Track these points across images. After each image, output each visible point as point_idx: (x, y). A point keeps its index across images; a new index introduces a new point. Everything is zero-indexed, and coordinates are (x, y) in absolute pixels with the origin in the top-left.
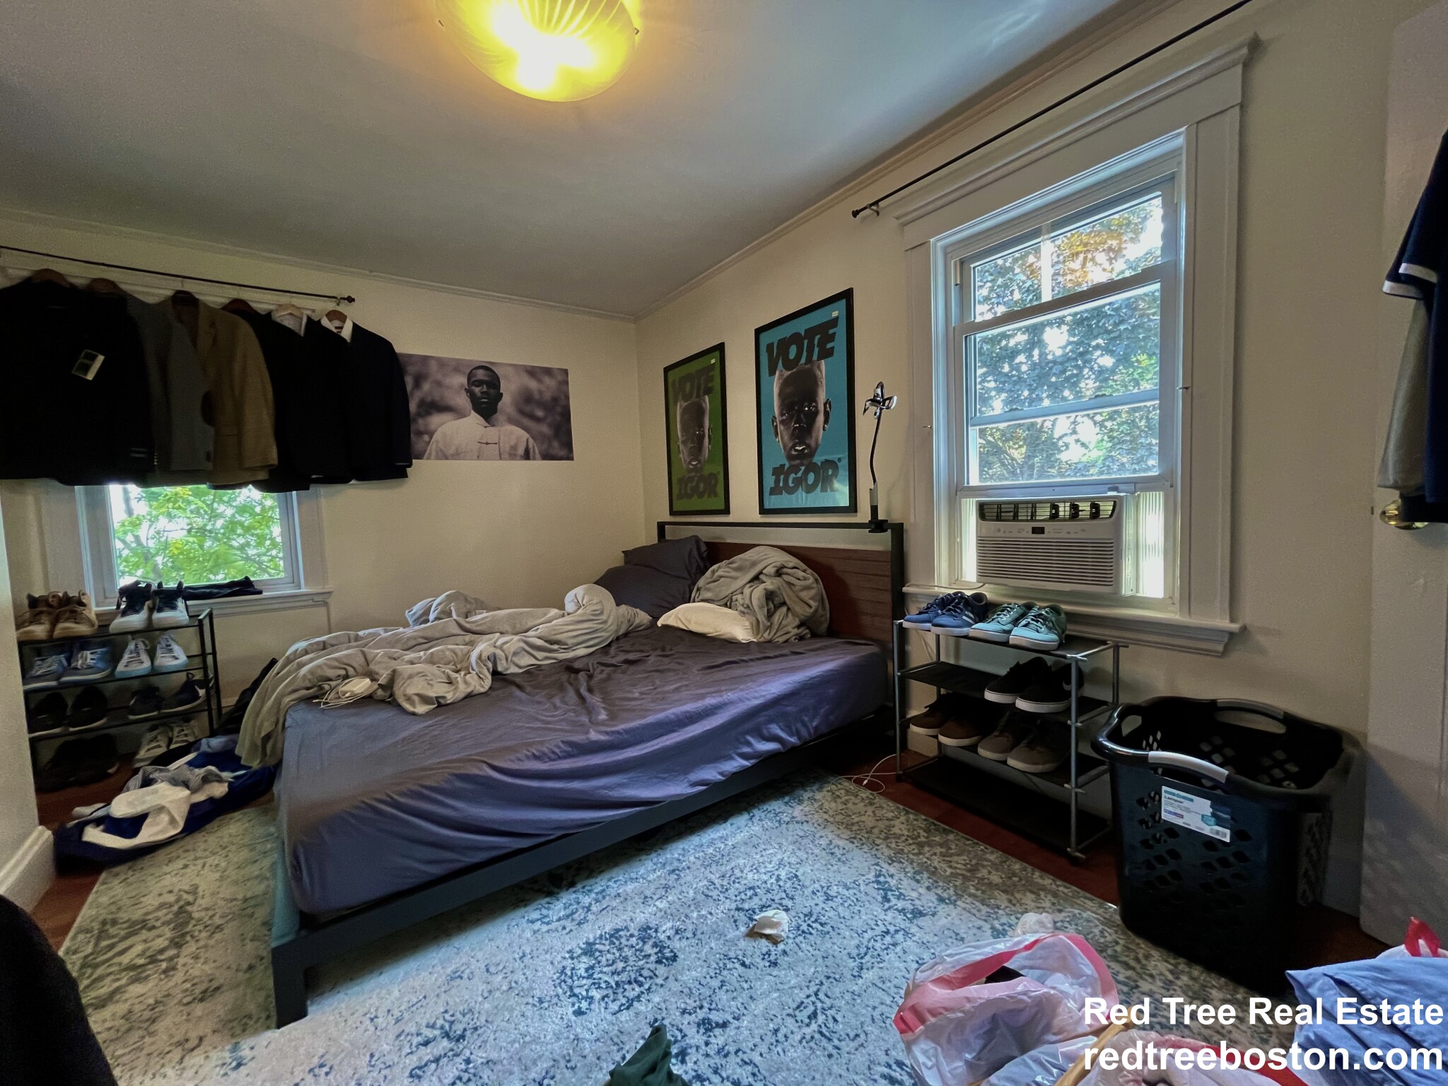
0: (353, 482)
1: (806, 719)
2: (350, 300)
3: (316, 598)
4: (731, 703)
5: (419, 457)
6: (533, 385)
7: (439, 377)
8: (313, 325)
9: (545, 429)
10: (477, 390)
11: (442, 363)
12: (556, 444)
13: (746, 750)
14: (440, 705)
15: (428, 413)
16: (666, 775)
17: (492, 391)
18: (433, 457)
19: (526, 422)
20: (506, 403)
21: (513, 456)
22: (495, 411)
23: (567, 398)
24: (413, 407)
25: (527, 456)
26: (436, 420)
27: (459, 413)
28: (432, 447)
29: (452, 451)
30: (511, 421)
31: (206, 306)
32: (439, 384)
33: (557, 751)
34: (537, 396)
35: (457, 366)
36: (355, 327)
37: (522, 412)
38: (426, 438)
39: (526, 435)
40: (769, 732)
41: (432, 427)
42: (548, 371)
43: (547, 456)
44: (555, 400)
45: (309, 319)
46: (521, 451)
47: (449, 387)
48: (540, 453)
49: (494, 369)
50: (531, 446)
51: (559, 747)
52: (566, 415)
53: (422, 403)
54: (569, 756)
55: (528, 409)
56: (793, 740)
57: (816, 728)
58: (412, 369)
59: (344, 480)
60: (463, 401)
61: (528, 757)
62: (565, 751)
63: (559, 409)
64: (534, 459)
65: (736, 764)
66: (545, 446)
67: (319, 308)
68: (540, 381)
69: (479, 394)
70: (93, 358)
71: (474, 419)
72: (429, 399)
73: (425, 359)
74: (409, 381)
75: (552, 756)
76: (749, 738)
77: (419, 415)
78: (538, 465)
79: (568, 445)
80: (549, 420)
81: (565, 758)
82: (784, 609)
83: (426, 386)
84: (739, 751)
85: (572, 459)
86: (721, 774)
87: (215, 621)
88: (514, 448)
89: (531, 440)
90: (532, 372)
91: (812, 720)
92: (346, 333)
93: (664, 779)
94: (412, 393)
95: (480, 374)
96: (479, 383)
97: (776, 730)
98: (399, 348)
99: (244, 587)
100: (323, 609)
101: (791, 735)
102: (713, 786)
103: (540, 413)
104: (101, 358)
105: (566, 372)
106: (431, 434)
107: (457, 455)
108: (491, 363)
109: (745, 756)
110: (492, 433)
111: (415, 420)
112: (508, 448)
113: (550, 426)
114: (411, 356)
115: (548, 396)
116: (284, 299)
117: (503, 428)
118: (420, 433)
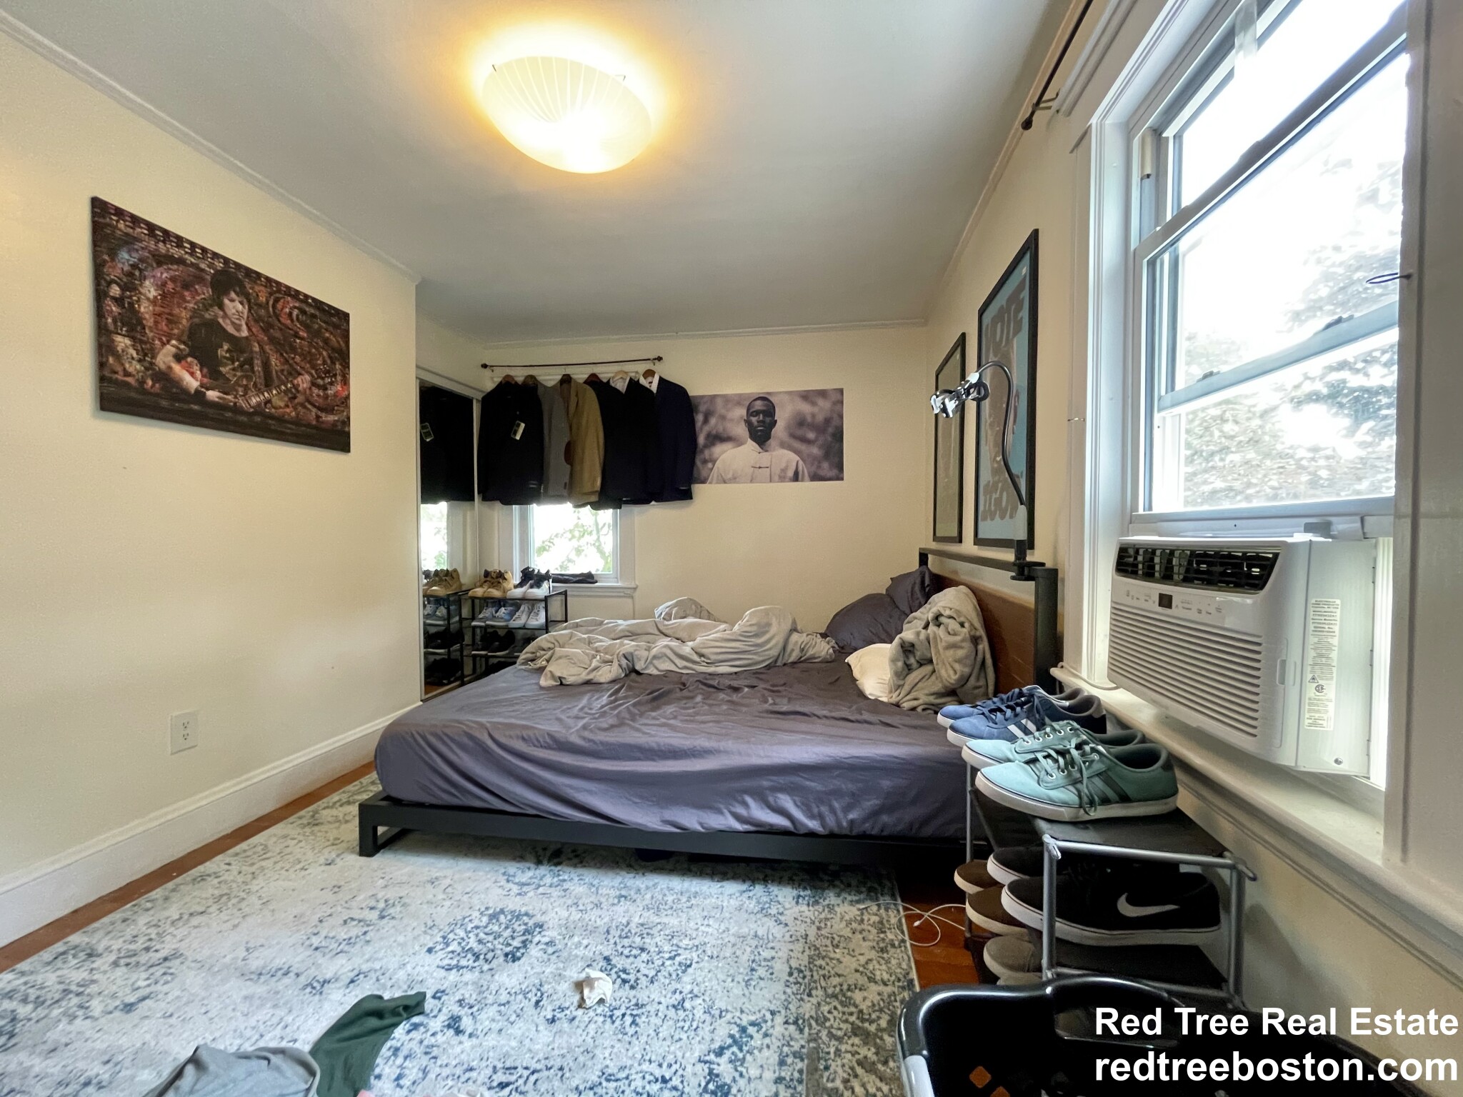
0: (653, 503)
1: (836, 805)
2: (660, 359)
3: (626, 591)
4: (726, 752)
5: (704, 482)
6: (806, 408)
7: (723, 411)
8: (634, 384)
9: (815, 450)
10: (754, 420)
11: (727, 399)
12: (825, 465)
13: (741, 810)
14: (561, 684)
15: (713, 444)
16: (638, 800)
17: (768, 420)
18: (715, 481)
19: (797, 445)
20: (779, 430)
21: (782, 479)
22: (769, 437)
23: (841, 417)
24: (701, 440)
25: (796, 478)
26: (718, 449)
27: (736, 441)
28: (715, 473)
29: (730, 476)
30: (783, 445)
31: (575, 382)
32: (723, 418)
33: (541, 740)
34: (809, 419)
35: (737, 400)
36: (661, 380)
37: (793, 436)
38: (710, 465)
39: (795, 458)
40: (775, 802)
41: (715, 456)
42: (823, 393)
43: (815, 477)
44: (828, 421)
45: (631, 379)
46: (790, 473)
47: (732, 420)
48: (809, 473)
49: (772, 399)
50: (800, 469)
51: (544, 738)
52: (839, 436)
53: (709, 436)
54: (548, 747)
55: (799, 432)
56: (813, 825)
57: (852, 822)
58: (703, 408)
59: (647, 502)
60: (741, 430)
61: (518, 737)
62: (545, 742)
63: (830, 430)
64: (802, 481)
65: (724, 821)
66: (813, 469)
67: (637, 370)
68: (814, 404)
69: (756, 424)
70: (519, 425)
71: (751, 445)
72: (714, 432)
73: (713, 397)
74: (699, 418)
75: (536, 743)
76: (749, 800)
77: (706, 446)
78: (807, 486)
79: (840, 467)
80: (820, 442)
81: (545, 748)
82: (928, 668)
83: (713, 421)
84: (733, 809)
85: (842, 479)
86: (701, 824)
87: (569, 599)
88: (784, 470)
89: (801, 463)
90: (806, 396)
91: (847, 809)
92: (654, 388)
93: (636, 803)
94: (701, 429)
95: (759, 405)
96: (757, 413)
97: (786, 802)
98: (692, 392)
99: (588, 578)
100: (630, 601)
101: (812, 817)
102: (686, 833)
103: (811, 435)
104: (523, 425)
105: (841, 391)
106: (714, 462)
107: (734, 479)
108: (768, 393)
109: (738, 817)
110: (765, 458)
111: (702, 451)
112: (778, 472)
113: (820, 448)
114: (702, 397)
115: (820, 418)
116: (616, 368)
117: (774, 453)
118: (705, 462)
